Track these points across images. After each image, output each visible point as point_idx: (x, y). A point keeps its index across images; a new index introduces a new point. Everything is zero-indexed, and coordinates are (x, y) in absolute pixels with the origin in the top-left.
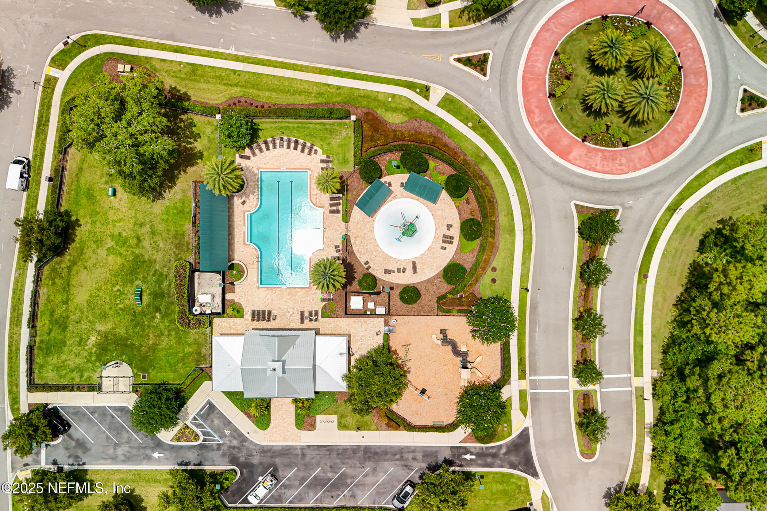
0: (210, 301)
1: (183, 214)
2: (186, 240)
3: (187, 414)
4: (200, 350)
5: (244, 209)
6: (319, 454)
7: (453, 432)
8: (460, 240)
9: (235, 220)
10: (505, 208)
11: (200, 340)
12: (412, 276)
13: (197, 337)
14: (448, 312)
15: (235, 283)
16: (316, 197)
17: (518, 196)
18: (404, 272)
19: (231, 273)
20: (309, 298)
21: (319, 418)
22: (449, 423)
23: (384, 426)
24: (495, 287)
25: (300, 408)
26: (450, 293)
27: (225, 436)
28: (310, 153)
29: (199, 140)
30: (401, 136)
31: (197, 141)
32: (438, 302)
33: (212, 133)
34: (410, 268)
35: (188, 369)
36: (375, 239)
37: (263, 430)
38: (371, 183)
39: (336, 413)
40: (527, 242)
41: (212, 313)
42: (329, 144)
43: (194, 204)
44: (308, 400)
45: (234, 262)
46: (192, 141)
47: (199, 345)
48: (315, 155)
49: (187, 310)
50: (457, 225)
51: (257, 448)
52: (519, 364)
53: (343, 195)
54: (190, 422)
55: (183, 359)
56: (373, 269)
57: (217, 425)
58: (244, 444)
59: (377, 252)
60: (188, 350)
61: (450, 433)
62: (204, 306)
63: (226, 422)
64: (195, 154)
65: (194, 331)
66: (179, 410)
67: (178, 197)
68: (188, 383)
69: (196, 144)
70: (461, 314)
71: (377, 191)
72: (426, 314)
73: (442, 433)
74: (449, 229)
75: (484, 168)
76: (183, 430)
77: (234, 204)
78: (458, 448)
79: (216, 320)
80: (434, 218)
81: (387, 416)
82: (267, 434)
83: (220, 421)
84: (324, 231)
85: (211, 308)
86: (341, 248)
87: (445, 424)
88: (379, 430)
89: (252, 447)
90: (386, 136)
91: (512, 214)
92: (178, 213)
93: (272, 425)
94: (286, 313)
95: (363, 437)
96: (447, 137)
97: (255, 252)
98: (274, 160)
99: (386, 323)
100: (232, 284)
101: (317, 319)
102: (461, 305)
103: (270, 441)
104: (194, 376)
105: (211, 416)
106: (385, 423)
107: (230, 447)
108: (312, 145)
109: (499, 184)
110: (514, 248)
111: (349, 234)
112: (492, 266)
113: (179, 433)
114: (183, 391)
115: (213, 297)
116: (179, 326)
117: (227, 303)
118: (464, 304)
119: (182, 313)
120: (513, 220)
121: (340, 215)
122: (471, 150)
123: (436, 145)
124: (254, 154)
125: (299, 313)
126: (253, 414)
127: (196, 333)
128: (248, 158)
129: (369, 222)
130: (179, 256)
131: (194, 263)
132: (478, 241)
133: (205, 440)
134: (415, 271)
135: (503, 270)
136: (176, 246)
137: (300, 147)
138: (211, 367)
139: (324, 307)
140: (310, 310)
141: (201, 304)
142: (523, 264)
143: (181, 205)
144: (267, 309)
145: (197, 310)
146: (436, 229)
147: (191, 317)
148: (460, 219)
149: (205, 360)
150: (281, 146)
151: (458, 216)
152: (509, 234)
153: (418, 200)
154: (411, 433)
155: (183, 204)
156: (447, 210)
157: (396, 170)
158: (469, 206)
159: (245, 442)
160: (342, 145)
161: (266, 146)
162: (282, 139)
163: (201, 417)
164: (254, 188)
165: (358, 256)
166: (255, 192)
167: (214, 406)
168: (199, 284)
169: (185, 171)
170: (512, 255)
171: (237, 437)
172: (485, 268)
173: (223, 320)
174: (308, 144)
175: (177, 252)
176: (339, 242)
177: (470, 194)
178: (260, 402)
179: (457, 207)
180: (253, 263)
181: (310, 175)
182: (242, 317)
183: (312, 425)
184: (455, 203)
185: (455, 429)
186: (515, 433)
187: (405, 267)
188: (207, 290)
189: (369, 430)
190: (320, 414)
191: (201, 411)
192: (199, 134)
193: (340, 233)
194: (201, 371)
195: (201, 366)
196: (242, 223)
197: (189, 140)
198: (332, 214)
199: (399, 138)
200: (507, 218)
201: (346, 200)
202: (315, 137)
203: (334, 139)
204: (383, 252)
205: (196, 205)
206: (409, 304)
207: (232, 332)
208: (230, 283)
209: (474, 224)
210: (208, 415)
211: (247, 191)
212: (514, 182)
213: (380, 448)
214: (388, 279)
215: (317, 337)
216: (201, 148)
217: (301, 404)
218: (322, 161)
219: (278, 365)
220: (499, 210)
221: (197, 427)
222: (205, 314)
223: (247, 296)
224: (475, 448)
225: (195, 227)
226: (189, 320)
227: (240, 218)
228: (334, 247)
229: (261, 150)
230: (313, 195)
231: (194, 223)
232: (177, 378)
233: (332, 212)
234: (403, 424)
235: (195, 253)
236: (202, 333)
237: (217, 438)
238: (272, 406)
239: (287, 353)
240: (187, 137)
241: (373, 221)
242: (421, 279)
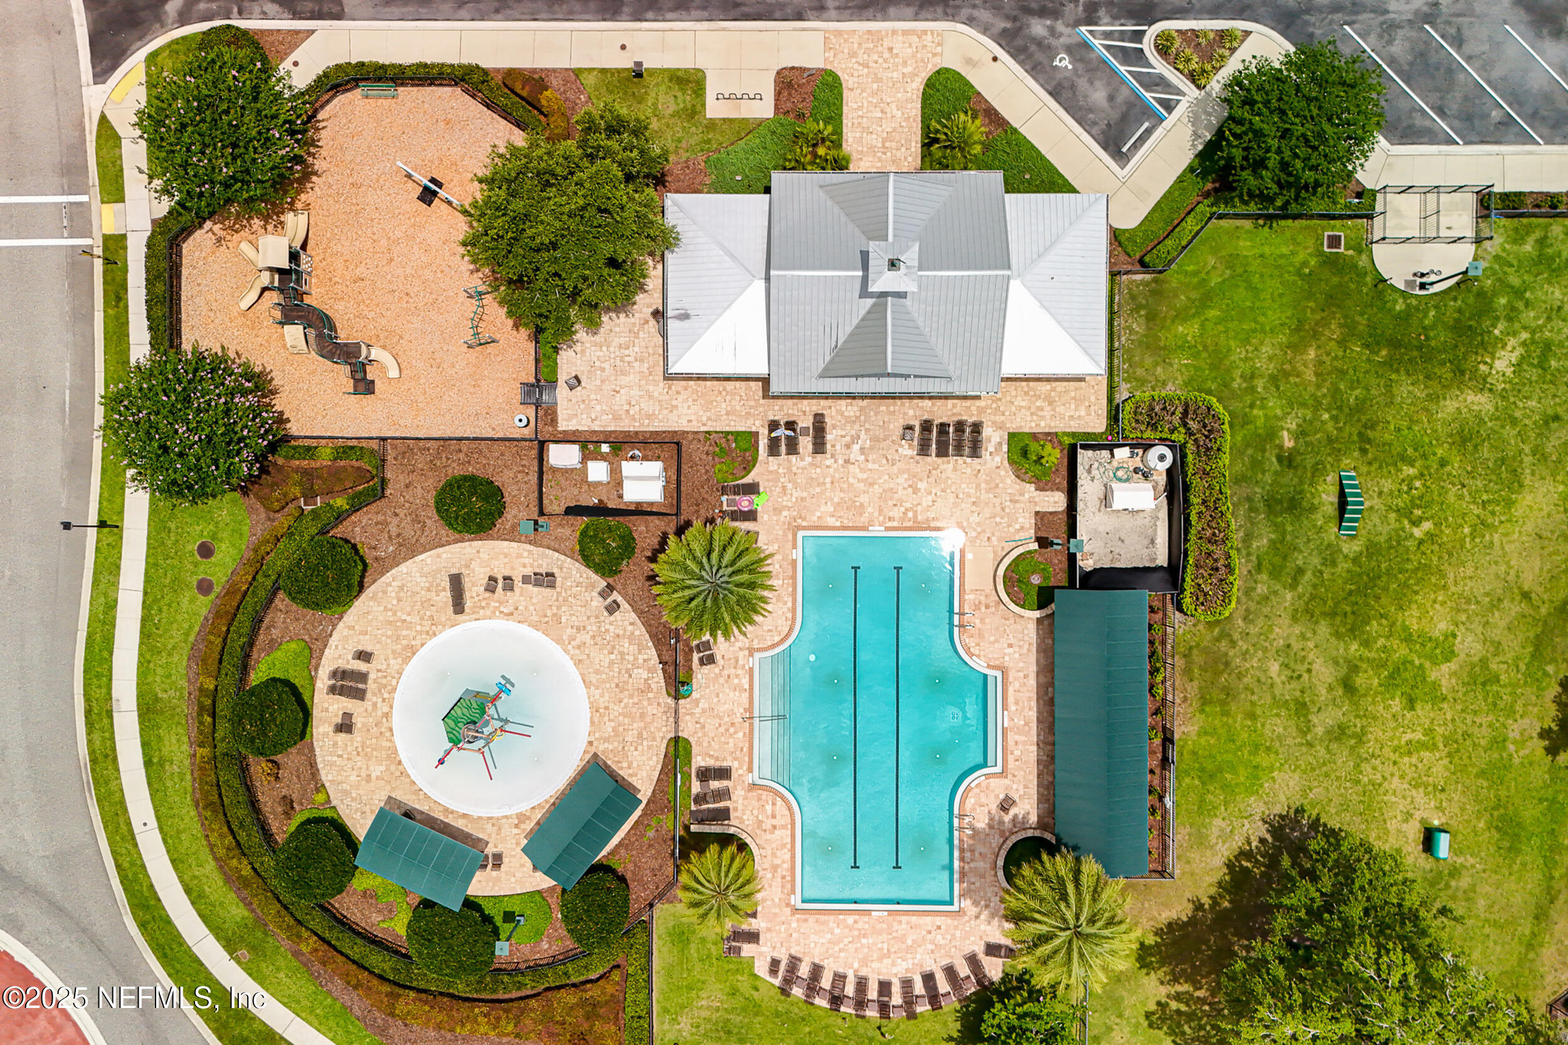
0: (1115, 485)
1: (1202, 770)
2: (1196, 683)
3: (1195, 121)
4: (1149, 329)
5: (1006, 781)
7: (332, 64)
8: (312, 680)
9: (1035, 748)
10: (169, 783)
11: (1149, 361)
12: (467, 566)
13: (1159, 370)
14: (347, 449)
15: (1035, 546)
16: (774, 822)
17: (129, 824)
18: (492, 579)
19: (1045, 578)
20: (795, 494)
21: (765, 109)
22: (348, 95)
23: (555, 82)
24: (199, 531)
25: (823, 140)
26: (340, 517)
27: (1069, 50)
28: (794, 962)
29: (1153, 1007)
30: (498, 1019)
31: (1159, 1003)
32: (384, 482)
33: (1109, 1029)
34: (474, 590)
35: (1191, 268)
36: (587, 684)
37: (947, 70)
38: (596, 868)
39: (712, 125)
40: (98, 676)
41: (1111, 448)
42: (734, 992)
43: (1168, 802)
44: (798, 166)
45: (1037, 614)
46: (1174, 1005)
47: (1150, 345)
48: (776, 955)
49: (1190, 458)
50: (322, 729)
51: (965, 12)
52: (124, 287)
53: (687, 828)
54: (1184, 94)
55: (1206, 299)
56: (592, 586)
57: (1098, 84)
58: (1008, 25)
59: (578, 642)
60: (1188, 330)
61: (342, 60)
62: (1136, 471)
63: (1066, 94)
64: (1162, 963)
65: (1170, 390)
66: (1220, 134)
67: (1217, 822)
68: (1189, 219)
69: (1162, 992)
70: (307, 442)
71: (568, 848)
72: (421, 444)
73: (366, 60)
74: (347, 716)
75: (236, 911)
76: (1208, 67)
77: (1039, 802)
78: (320, 16)
79: (1097, 423)
80: (396, 752)
81: (546, 116)
82: (934, 55)
83: (1086, 97)
84: (750, 709)
85: (1115, 464)
86: (696, 656)
87: (358, 92)
88: (573, 70)
89: (984, 15)
90: (548, 1019)
91: (148, 764)
92: (1220, 770)
93: (917, 86)
94: (872, 448)
95: (623, 47)
96: (356, 1008)
97: (971, 642)
98: (909, 942)
99: (549, 414)
100: (1043, 542)
101: (771, 431)
102: (306, 473)
103: (925, 32)
104: (1169, 242)
105: (1115, 115)
106: (547, 93)
107: (1055, 14)
108: (784, 991)
109: (192, 860)
110: (141, 655)
111: (670, 701)
112: (212, 596)
113: (1222, 57)
114: (1207, 195)
115: (1106, 499)
116: (1219, 408)
117: (1062, 480)
118: (297, 477)
119: (1208, 449)
120: (145, 744)
121: (699, 761)
122: (278, 970)
123: (386, 988)
124: (973, 960)
125: (828, 446)
126: (978, 122)
127: (1164, 383)
128: (992, 950)
129: (606, 740)
130: (1216, 631)
131: (1170, 607)
132: (256, 677)
133: (1138, 36)
134: (456, 583)
135: (177, 585)
136: (1227, 664)
137: (826, 983)
138: (1113, 274)
139: (748, 465)
140: (793, 458)
141: (1146, 476)
142: (111, 606)
143: (1209, 797)
144: (933, 459)
145: (1159, 460)
146: (387, 715)
147: (1179, 437)
148: (312, 749)
149: (1133, 297)
150: (885, 987)
151: (319, 760)
152: (157, 699)
153: (447, 811)
154: (467, 59)
155: (1202, 801)
156: (353, 778)
157: (517, 909)
158: (284, 792)
159: (1005, 30)
160: (690, 988)
161: (935, 988)
162: (884, 1008)
163: (1147, 112)
164: (972, 851)
165: (640, 631)
166: (972, 837)
167: (1105, 149)
168: (1153, 542)
169: (1199, 907)
170: (146, 635)
171: (1033, 48)
172: (227, 593)
173: (1075, 427)
174: (797, 992)
175: (1223, 645)
176: (701, 675)
177: (283, 829)
178: (954, 157)
179: (320, 788)
180: (977, 607)
181: (793, 891)
182: (1012, 436)
183: (789, 85)
184: (329, 801)
185: (326, 75)
186: (135, 65)
187: (488, 594)
188: (1128, 522)
189: (603, 71)
190: (760, 122)
191: (1148, 132)
192: (1151, 1026)
193: (697, 702)
194: (1147, 259)
195: (1148, 277)
196: (1012, 737)
197: (1183, 1008)
198: (725, 764)
199: (506, 1011)
200: (165, 751)
201: (675, 811)
202: (777, 1014)
203: (718, 1009)
204: (558, 641)
205: (1161, 798)
206: (472, 479)
207: (1045, 387)
208: (1052, 544)
209: (252, 740)
210: (1124, 117)
211: (996, 841)
212: (143, 867)
213: (571, 12)
214: (544, 556)
215: (763, 370)
216: (1145, 980)
217: (821, 151)
218: (753, 937)
219: (884, 281)
220: (189, 777)
221: (1161, 78)
222: (1132, 446)
223: (997, 501)
224: (265, 16)
225: (1164, 728)
226: (1185, 425)
227: (1017, 753)
228: (718, 657)
229: (950, 971)
230: (784, 827)
231: (1168, 740)
232: (1225, 238)
233: (723, 773)
234: (491, 90)
235: (1163, 643)
236: (1142, 382)
237: (1096, 42)
238: (916, 147)
239: (855, 322)
240: (1190, 1017)
241: (590, 743)
242: (439, 556)
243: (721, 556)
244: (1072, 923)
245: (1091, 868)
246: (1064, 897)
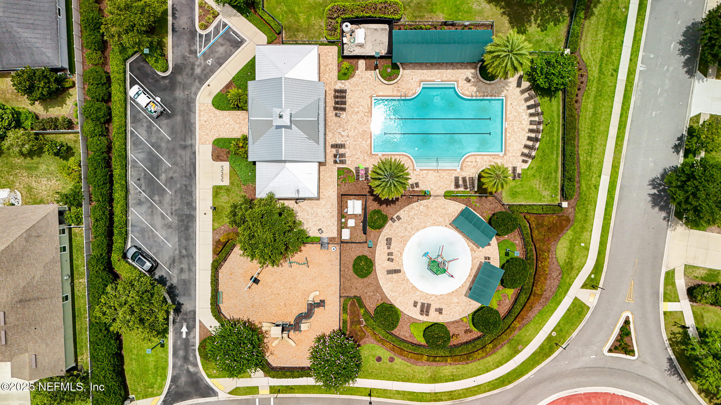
0: (356, 42)
1: (456, 12)
2: (425, 14)
3: (230, 16)
4: (302, 31)
5: (460, 80)
6: (186, 165)
7: (211, 314)
8: (424, 322)
9: (448, 70)
10: (460, 373)
11: (313, 31)
12: (384, 268)
13: (316, 28)
14: (344, 309)
15: (377, 70)
16: (474, 162)
17: (474, 387)
18: (389, 260)
19: (389, 67)
20: (359, 154)
21: (226, 165)
22: (221, 309)
23: (217, 237)
24: (372, 361)
25: (237, 144)
26: (367, 311)
27: (206, 60)
28: (523, 154)
29: (539, 29)
30: (543, 258)
31: (538, 27)
32: (355, 297)
33: (547, 44)
34: (392, 266)
35: (281, 17)
36: (425, 227)
37: (213, 102)
38: (490, 223)
39: (232, 183)
40: (422, 397)
41: (343, 44)
42: (534, 176)
43: (467, 23)
44: (246, 153)
45: (401, 69)
46: (539, 22)
47: (307, 31)
48: (521, 161)
49: (347, 16)
50: (441, 319)
51: (193, 96)
52: (287, 387)
53: (476, 192)
54: (221, 20)
55: (292, 11)
56: (391, 225)
57: (217, 50)
58: (197, 81)
59: (410, 230)
60: (302, 18)
61: (210, 310)
62: (351, 35)
63: (221, 61)
64: (524, 26)
65: (323, 24)
66: (234, 7)
67: (474, 6)
68: (264, 17)
69: (534, 25)
70: (341, 323)
71: (482, 232)
72: (342, 284)
73: (210, 302)
74: (436, 310)
75: (505, 350)
76: (212, 11)
77: (467, 69)
78: (194, 318)
79: (334, 49)
80: (449, 294)
81: (229, 240)
82: (207, 106)
83: (221, 54)
84: (434, 170)
85: (349, 43)
86: (416, 189)
87: (221, 305)
88: (213, 231)
89: (194, 89)
90: (543, 241)
91: (453, 380)
92: (456, 6)
93: (218, 112)
94: (343, 128)
95: (205, 214)
96: (540, 308)
97: (411, 93)
98: (516, 114)
99: (331, 240)
100: (376, 67)
101: (338, 163)
102: (352, 323)
103: (200, 110)
104: (272, 24)
105: (228, 43)
106: (221, 239)
107: (193, 65)
108: (533, 158)
109: (487, 365)
110: (415, 382)
111: (431, 198)
112: (395, 357)
113: (208, 7)
114: (256, 12)
115: (361, 46)
116: (329, 7)
117: (354, 61)
118: (353, 326)
119: (344, 10)
120: (447, 381)
121: (452, 188)
122: (526, 335)
123: (532, 297)
124: (522, 92)
125: (342, 143)
126: (231, 91)
127: (321, 26)
128: (519, 85)
129: (445, 220)
130: (407, 7)
131: (399, 23)
132: (423, 342)
133: (201, 36)
134: (390, 272)
135: (391, 369)
136: (419, 3)
137: (530, 143)
138: (283, 43)
139: (349, 171)
140: (347, 155)
141: (353, 32)
142: (398, 392)
143: (465, 10)
144: (347, 106)
145: (347, 27)
146: (436, 296)
147: (339, 20)
148: (448, 323)
149: (291, 37)
150: (531, 123)
151: (452, 320)
152: (431, 377)
153: (469, 276)
154: (210, 268)
155: (467, 12)
156: (458, 308)
157: (504, 252)
158: (463, 332)
159: (199, 82)
160: (532, 191)
161: (532, 105)
162: (539, 123)
163: (227, 33)
164: (484, 92)
165: (407, 208)
166: (479, 92)
167: (239, 47)
168: (376, 29)
169: (504, 13)
170: (408, 380)
171: (205, 72)
172: (394, 351)
173: (336, 57)
174: (534, 153)
175: (412, 5)
176: (422, 187)
177: (476, 333)
178: (243, 99)
179: (461, 320)
180: (399, 91)
181: (498, 155)
182: (339, 79)
183: (218, 156)
184: (466, 317)
185: (214, 316)
186: (212, 382)
187: (394, 261)
188: (368, 38)
189: (213, 220)
190: (231, 166)
191: (234, 32)
192: (546, 30)
193: (431, 189)
194: (278, 32)
195: (284, 32)
196: (444, 78)
197: (540, 18)
198: (454, 179)
199: (540, 255)
200: (449, 374)
201: (470, 196)
202: (542, 160)
203: (540, 182)
204: (410, 237)
205: (466, 26)
206: (354, 265)
207: (322, 67)
208: (377, 65)
209: (445, 341)
210: (229, 40)
211: (481, 84)
212: (489, 382)
213: (193, 232)
214: (381, 242)
215: (317, 164)
216: (530, 32)
217: (241, 145)
218: (514, 169)
219: (286, 120)
220: (458, 366)
221: (215, 28)
222: (343, 37)
223: (362, 84)
224: (194, 337)
225: (441, 25)
226: (335, 18)
227: (450, 76)
228: (416, 181)
229: (526, 100)
230: (476, 158)
231: (445, 24)
232: (271, 5)
233: (457, 179)
234: (220, 259)
235: (411, 25)
236: (320, 34)
237: (203, 50)
238: (239, 112)
239: (300, 131)
240: (543, 16)
241: (446, 226)
242: (381, 278)
243: (381, 175)
244: (507, 53)
245: (489, 48)
246: (498, 56)
